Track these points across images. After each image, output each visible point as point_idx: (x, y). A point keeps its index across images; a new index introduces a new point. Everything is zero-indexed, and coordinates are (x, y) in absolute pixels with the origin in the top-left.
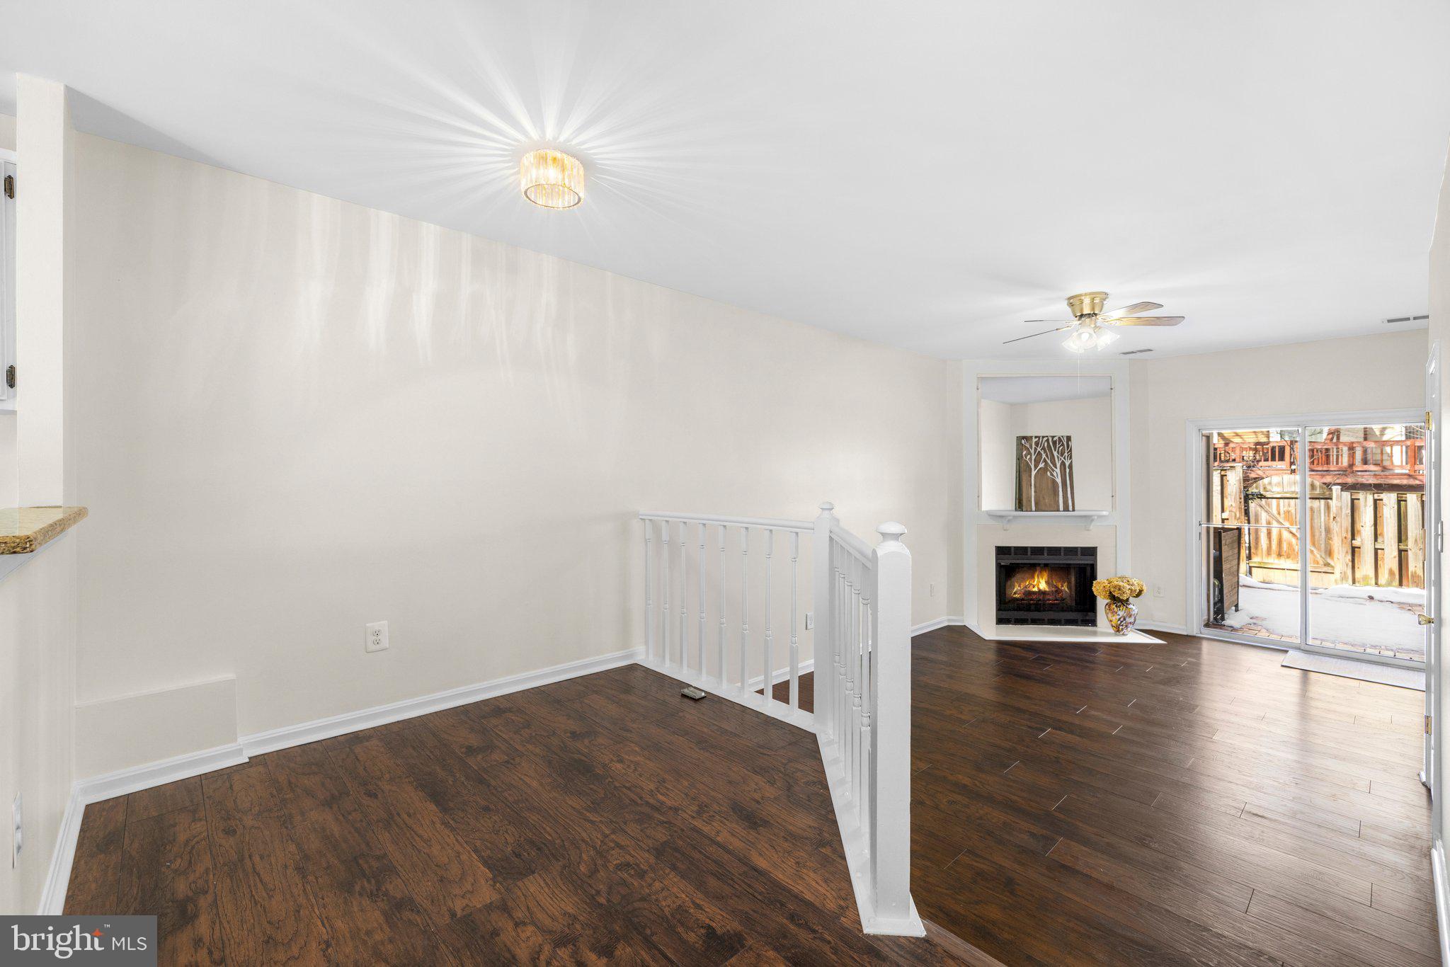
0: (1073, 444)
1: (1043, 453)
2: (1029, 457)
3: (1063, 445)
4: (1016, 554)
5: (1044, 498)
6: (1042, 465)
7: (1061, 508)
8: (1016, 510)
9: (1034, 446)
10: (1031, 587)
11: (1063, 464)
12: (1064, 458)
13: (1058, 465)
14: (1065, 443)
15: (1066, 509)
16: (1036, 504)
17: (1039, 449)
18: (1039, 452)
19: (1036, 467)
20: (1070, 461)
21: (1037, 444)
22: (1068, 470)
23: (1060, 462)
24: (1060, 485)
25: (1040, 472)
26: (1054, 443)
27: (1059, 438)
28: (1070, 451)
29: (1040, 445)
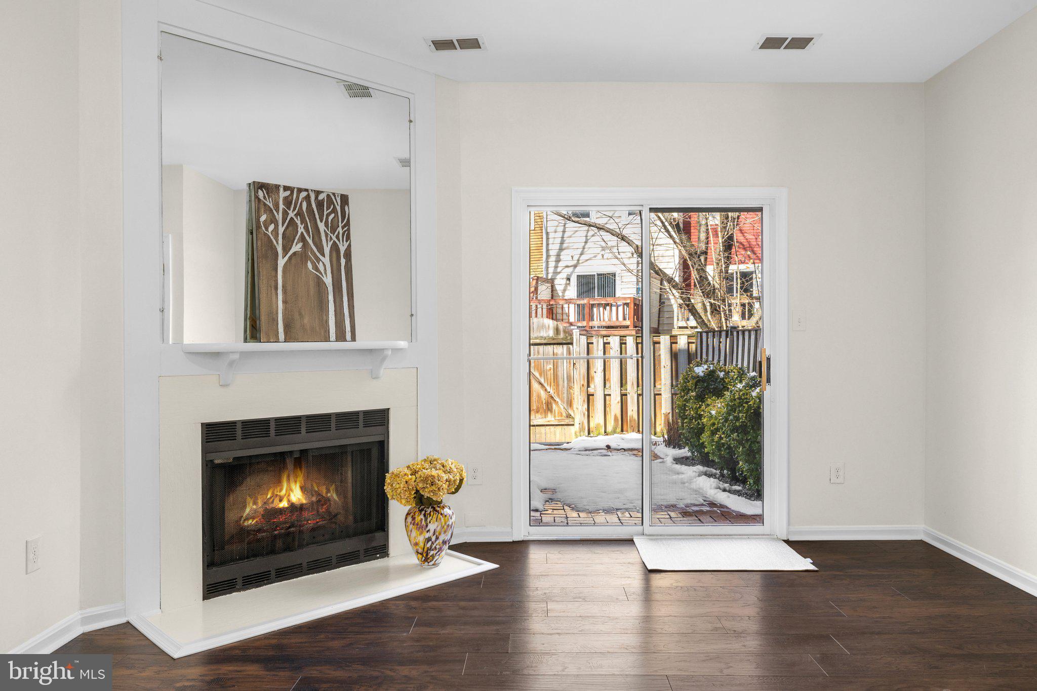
0: (353, 209)
1: (299, 222)
2: (271, 227)
3: (334, 211)
4: (245, 437)
5: (300, 314)
6: (297, 247)
7: (333, 336)
8: (245, 341)
9: (281, 206)
10: (277, 500)
11: (335, 248)
12: (337, 237)
13: (327, 250)
14: (338, 208)
15: (341, 337)
16: (287, 327)
17: (291, 214)
18: (292, 218)
19: (286, 249)
20: (346, 244)
21: (288, 202)
22: (343, 261)
23: (330, 244)
24: (330, 289)
25: (293, 261)
26: (320, 204)
27: (328, 196)
28: (348, 224)
29: (293, 206)
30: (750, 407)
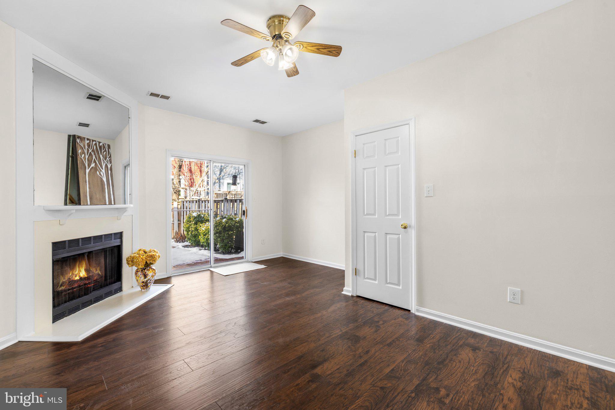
0: (112, 151)
1: (93, 154)
2: (83, 156)
3: (105, 151)
4: (69, 247)
5: (95, 193)
6: (93, 165)
7: (107, 204)
8: (66, 204)
9: (86, 147)
10: (74, 276)
11: (106, 166)
12: (107, 162)
13: (104, 167)
14: (107, 150)
15: (110, 203)
16: (91, 199)
17: (90, 151)
18: (90, 152)
19: (89, 166)
20: (110, 165)
21: (89, 145)
22: (109, 172)
23: (105, 164)
24: (106, 183)
25: (92, 171)
26: (100, 147)
27: (103, 144)
28: (110, 157)
29: (90, 147)
30: (223, 225)
